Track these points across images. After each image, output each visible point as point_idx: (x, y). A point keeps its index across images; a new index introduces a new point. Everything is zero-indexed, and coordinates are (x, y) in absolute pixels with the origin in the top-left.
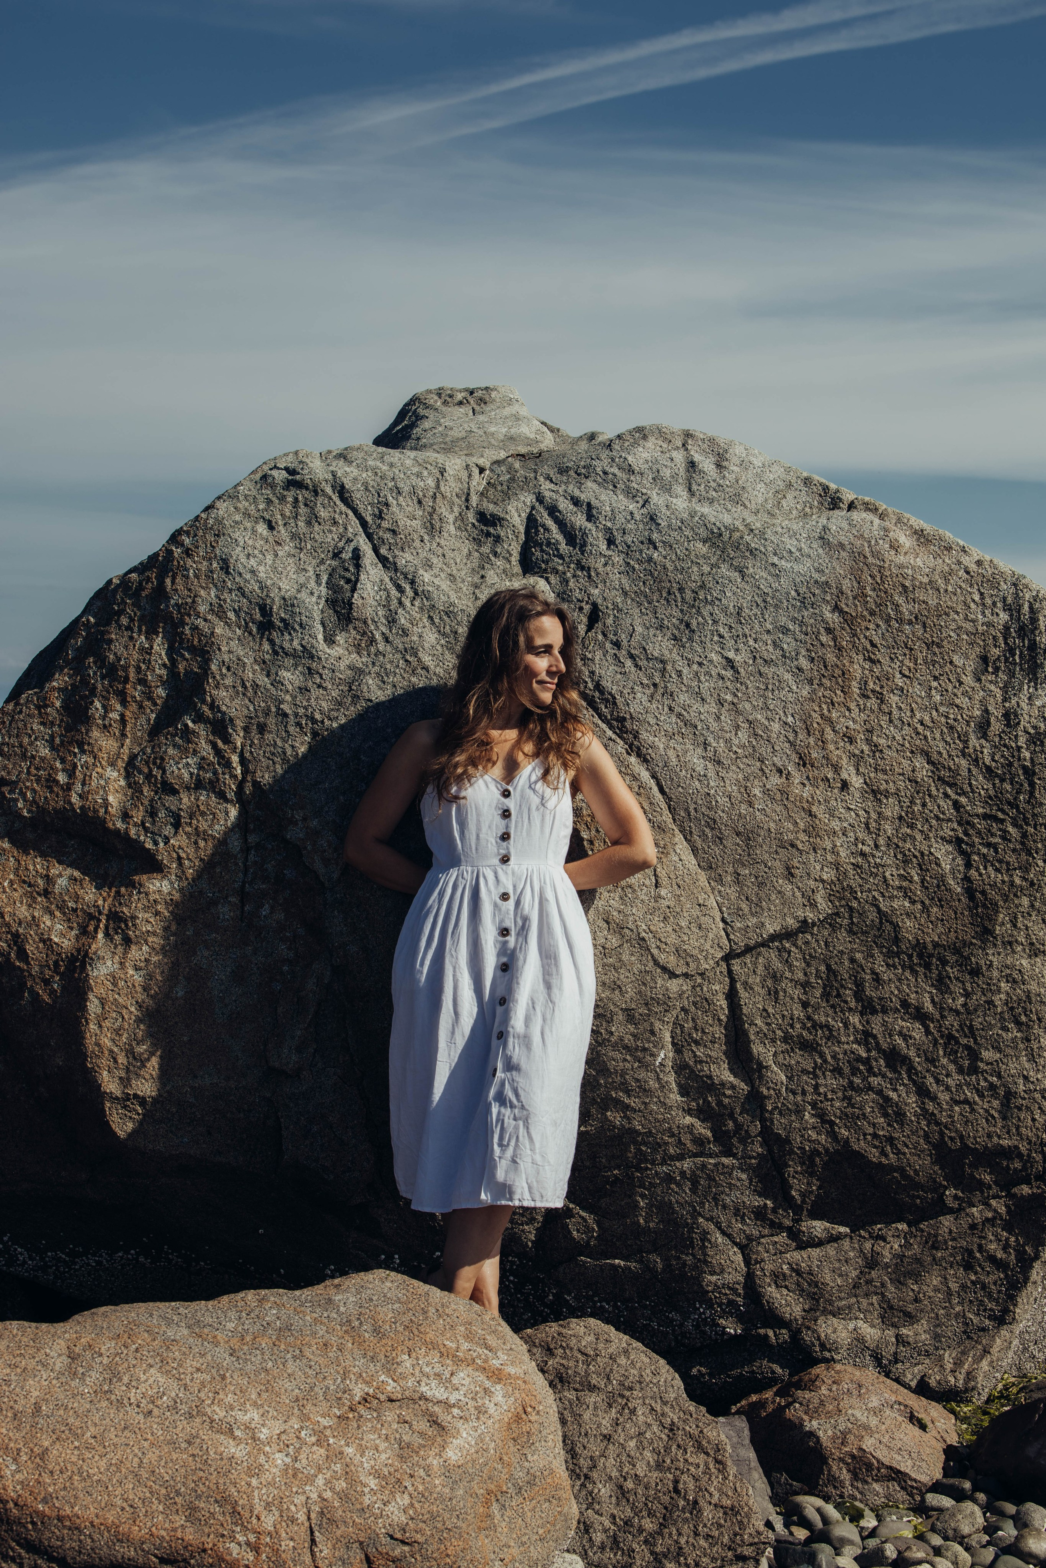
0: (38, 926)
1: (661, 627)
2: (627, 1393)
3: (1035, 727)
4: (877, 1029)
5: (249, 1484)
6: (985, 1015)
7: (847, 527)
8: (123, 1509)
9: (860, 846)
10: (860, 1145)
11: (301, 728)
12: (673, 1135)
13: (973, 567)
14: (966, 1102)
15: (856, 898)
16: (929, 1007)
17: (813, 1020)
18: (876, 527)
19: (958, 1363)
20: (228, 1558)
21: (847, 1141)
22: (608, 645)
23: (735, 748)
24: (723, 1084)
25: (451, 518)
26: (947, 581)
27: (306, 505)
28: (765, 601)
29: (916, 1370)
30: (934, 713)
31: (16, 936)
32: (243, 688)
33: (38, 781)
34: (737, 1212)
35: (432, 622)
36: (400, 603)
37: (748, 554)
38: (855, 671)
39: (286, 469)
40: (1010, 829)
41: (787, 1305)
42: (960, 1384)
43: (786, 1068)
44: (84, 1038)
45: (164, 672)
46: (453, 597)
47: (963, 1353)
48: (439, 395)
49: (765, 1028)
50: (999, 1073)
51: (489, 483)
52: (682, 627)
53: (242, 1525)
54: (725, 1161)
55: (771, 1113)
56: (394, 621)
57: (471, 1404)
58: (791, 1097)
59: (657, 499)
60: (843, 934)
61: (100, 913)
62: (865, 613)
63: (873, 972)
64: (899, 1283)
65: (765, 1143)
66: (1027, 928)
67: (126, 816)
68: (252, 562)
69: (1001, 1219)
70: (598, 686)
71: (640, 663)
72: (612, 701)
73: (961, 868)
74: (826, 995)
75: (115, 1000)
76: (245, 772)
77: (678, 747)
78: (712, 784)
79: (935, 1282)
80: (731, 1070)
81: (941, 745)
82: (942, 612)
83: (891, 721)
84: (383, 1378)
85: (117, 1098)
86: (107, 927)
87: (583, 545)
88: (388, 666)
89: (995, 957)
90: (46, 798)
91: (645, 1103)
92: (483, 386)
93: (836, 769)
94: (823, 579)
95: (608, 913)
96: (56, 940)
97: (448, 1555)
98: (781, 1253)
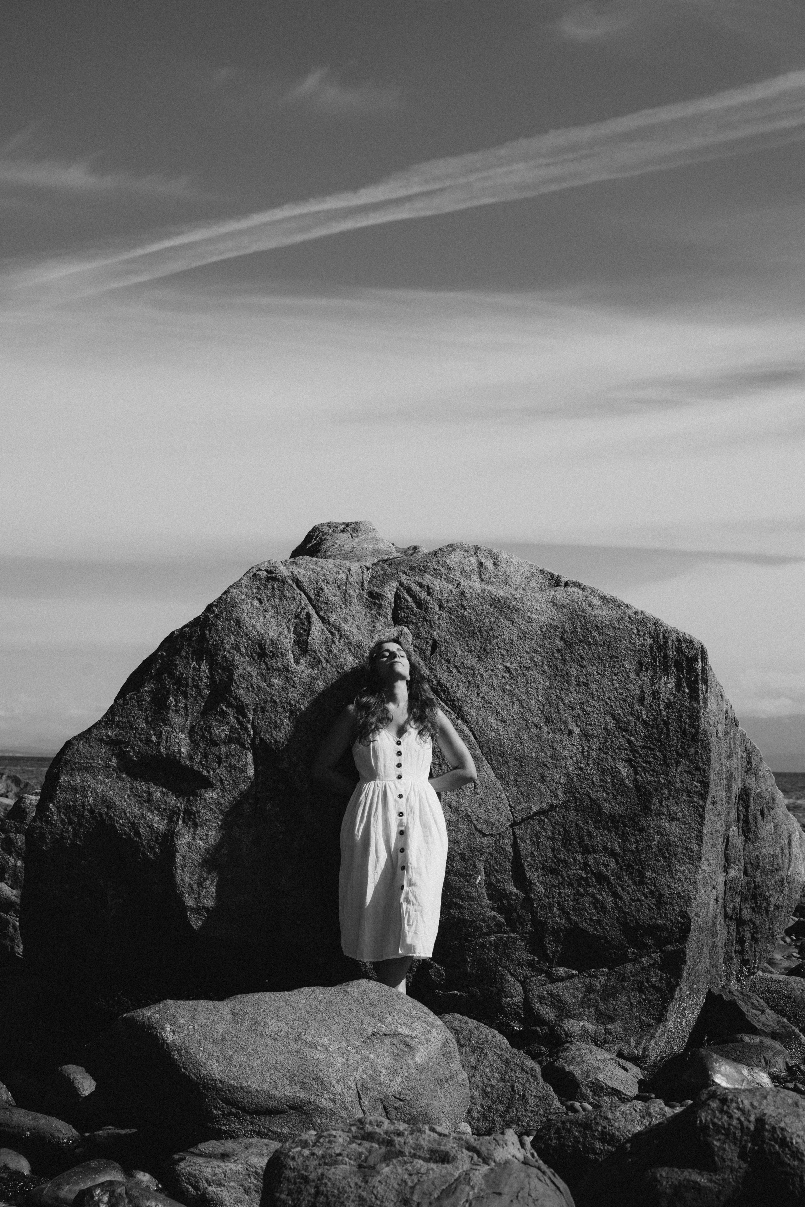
0: (145, 818)
1: (470, 651)
2: (482, 1046)
3: (668, 699)
4: (591, 862)
5: (328, 1071)
6: (647, 853)
7: (565, 596)
8: (270, 1083)
9: (579, 764)
10: (583, 925)
11: (284, 709)
12: (485, 922)
13: (633, 615)
14: (638, 900)
15: (578, 792)
16: (617, 849)
17: (557, 858)
18: (581, 595)
19: (638, 1043)
20: (321, 1106)
21: (576, 922)
22: (443, 661)
23: (512, 714)
24: (511, 893)
25: (355, 595)
26: (619, 623)
27: (279, 590)
28: (524, 636)
29: (616, 1047)
30: (616, 693)
31: (133, 824)
32: (252, 689)
33: (141, 741)
34: (519, 963)
35: (351, 652)
36: (333, 642)
37: (514, 611)
38: (573, 672)
39: (266, 570)
40: (657, 753)
41: (546, 1013)
42: (640, 1054)
43: (544, 884)
44: (175, 877)
45: (207, 681)
46: (361, 638)
47: (640, 1038)
48: (329, 527)
49: (532, 863)
50: (655, 884)
51: (372, 576)
52: (482, 651)
53: (327, 1090)
54: (513, 935)
55: (536, 908)
56: (330, 651)
57: (423, 1037)
58: (547, 899)
59: (464, 583)
60: (572, 812)
61: (179, 810)
62: (577, 641)
63: (588, 832)
64: (604, 1000)
65: (533, 925)
66: (668, 806)
67: (191, 758)
68: (252, 621)
69: (658, 964)
70: (439, 683)
71: (461, 671)
72: (446, 691)
73: (633, 775)
74: (564, 845)
75: (191, 856)
76: (255, 733)
77: (483, 714)
78: (502, 733)
79: (624, 1000)
80: (515, 886)
81: (620, 710)
82: (618, 640)
83: (593, 698)
84: (380, 1024)
85: (194, 909)
86: (184, 818)
87: (427, 608)
88: (329, 675)
89: (651, 822)
90: (146, 750)
91: (470, 905)
92: (354, 521)
93: (566, 724)
94: (555, 624)
95: (451, 803)
96: (156, 826)
97: (421, 1107)
98: (542, 985)
